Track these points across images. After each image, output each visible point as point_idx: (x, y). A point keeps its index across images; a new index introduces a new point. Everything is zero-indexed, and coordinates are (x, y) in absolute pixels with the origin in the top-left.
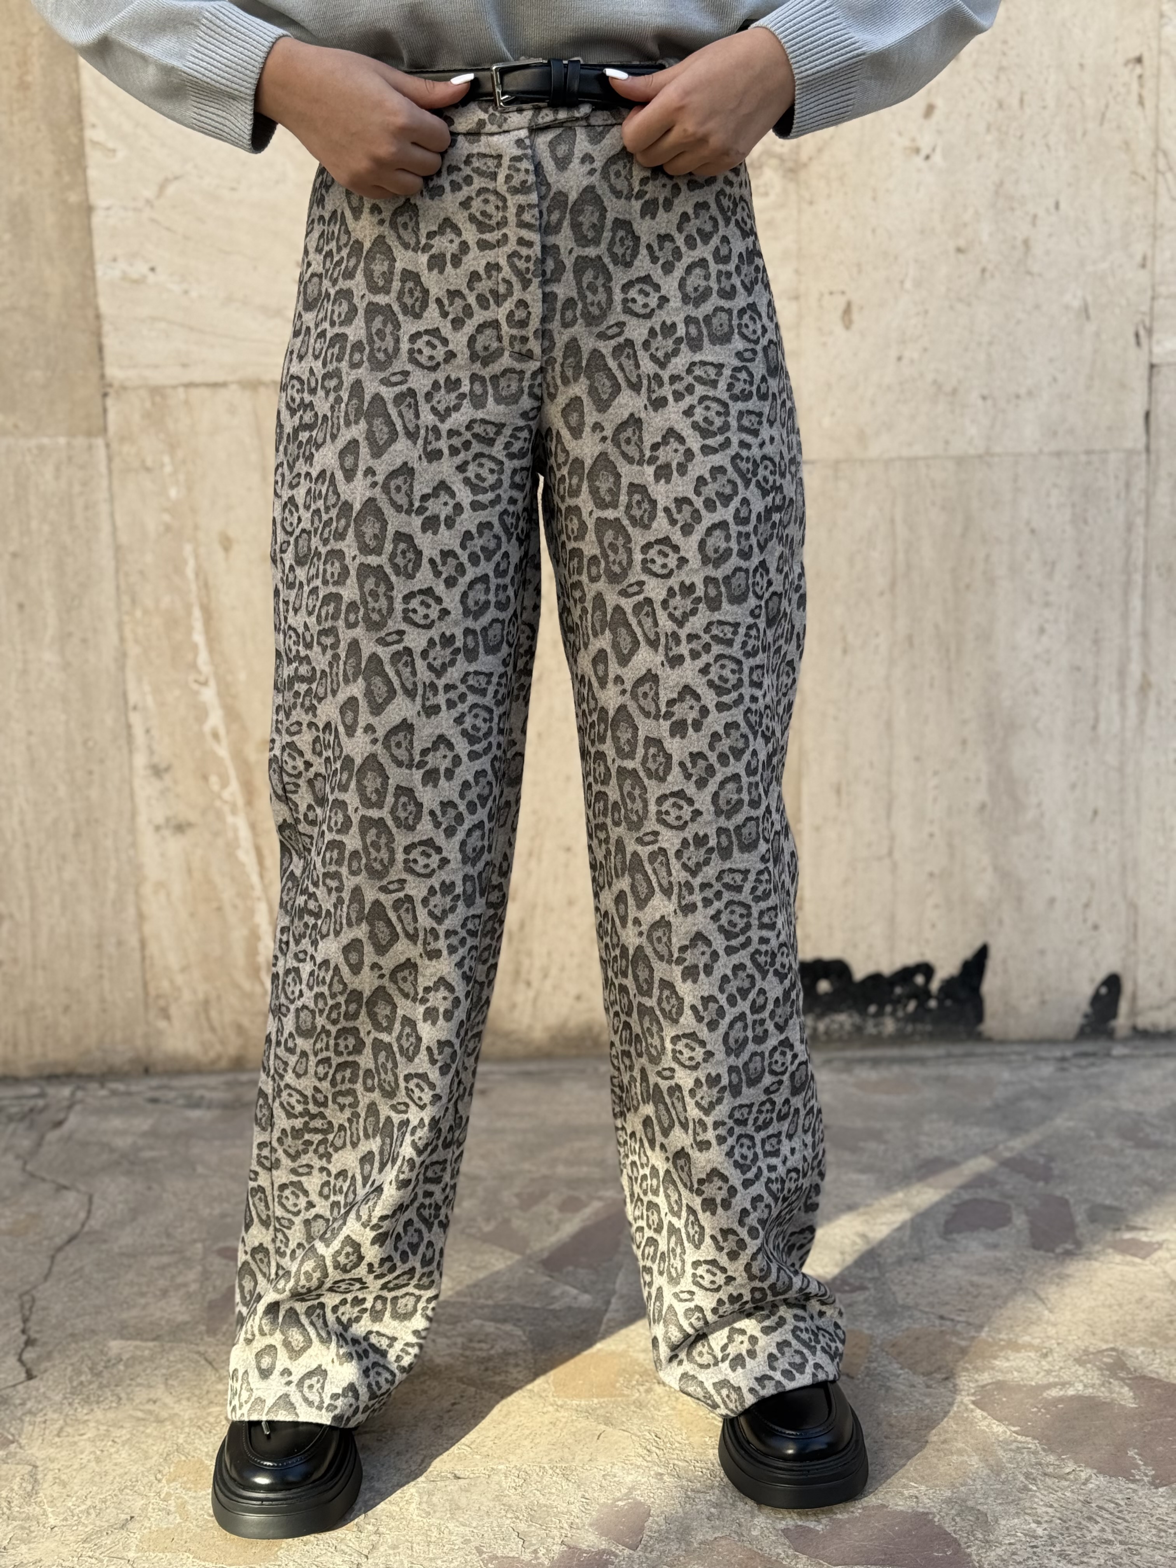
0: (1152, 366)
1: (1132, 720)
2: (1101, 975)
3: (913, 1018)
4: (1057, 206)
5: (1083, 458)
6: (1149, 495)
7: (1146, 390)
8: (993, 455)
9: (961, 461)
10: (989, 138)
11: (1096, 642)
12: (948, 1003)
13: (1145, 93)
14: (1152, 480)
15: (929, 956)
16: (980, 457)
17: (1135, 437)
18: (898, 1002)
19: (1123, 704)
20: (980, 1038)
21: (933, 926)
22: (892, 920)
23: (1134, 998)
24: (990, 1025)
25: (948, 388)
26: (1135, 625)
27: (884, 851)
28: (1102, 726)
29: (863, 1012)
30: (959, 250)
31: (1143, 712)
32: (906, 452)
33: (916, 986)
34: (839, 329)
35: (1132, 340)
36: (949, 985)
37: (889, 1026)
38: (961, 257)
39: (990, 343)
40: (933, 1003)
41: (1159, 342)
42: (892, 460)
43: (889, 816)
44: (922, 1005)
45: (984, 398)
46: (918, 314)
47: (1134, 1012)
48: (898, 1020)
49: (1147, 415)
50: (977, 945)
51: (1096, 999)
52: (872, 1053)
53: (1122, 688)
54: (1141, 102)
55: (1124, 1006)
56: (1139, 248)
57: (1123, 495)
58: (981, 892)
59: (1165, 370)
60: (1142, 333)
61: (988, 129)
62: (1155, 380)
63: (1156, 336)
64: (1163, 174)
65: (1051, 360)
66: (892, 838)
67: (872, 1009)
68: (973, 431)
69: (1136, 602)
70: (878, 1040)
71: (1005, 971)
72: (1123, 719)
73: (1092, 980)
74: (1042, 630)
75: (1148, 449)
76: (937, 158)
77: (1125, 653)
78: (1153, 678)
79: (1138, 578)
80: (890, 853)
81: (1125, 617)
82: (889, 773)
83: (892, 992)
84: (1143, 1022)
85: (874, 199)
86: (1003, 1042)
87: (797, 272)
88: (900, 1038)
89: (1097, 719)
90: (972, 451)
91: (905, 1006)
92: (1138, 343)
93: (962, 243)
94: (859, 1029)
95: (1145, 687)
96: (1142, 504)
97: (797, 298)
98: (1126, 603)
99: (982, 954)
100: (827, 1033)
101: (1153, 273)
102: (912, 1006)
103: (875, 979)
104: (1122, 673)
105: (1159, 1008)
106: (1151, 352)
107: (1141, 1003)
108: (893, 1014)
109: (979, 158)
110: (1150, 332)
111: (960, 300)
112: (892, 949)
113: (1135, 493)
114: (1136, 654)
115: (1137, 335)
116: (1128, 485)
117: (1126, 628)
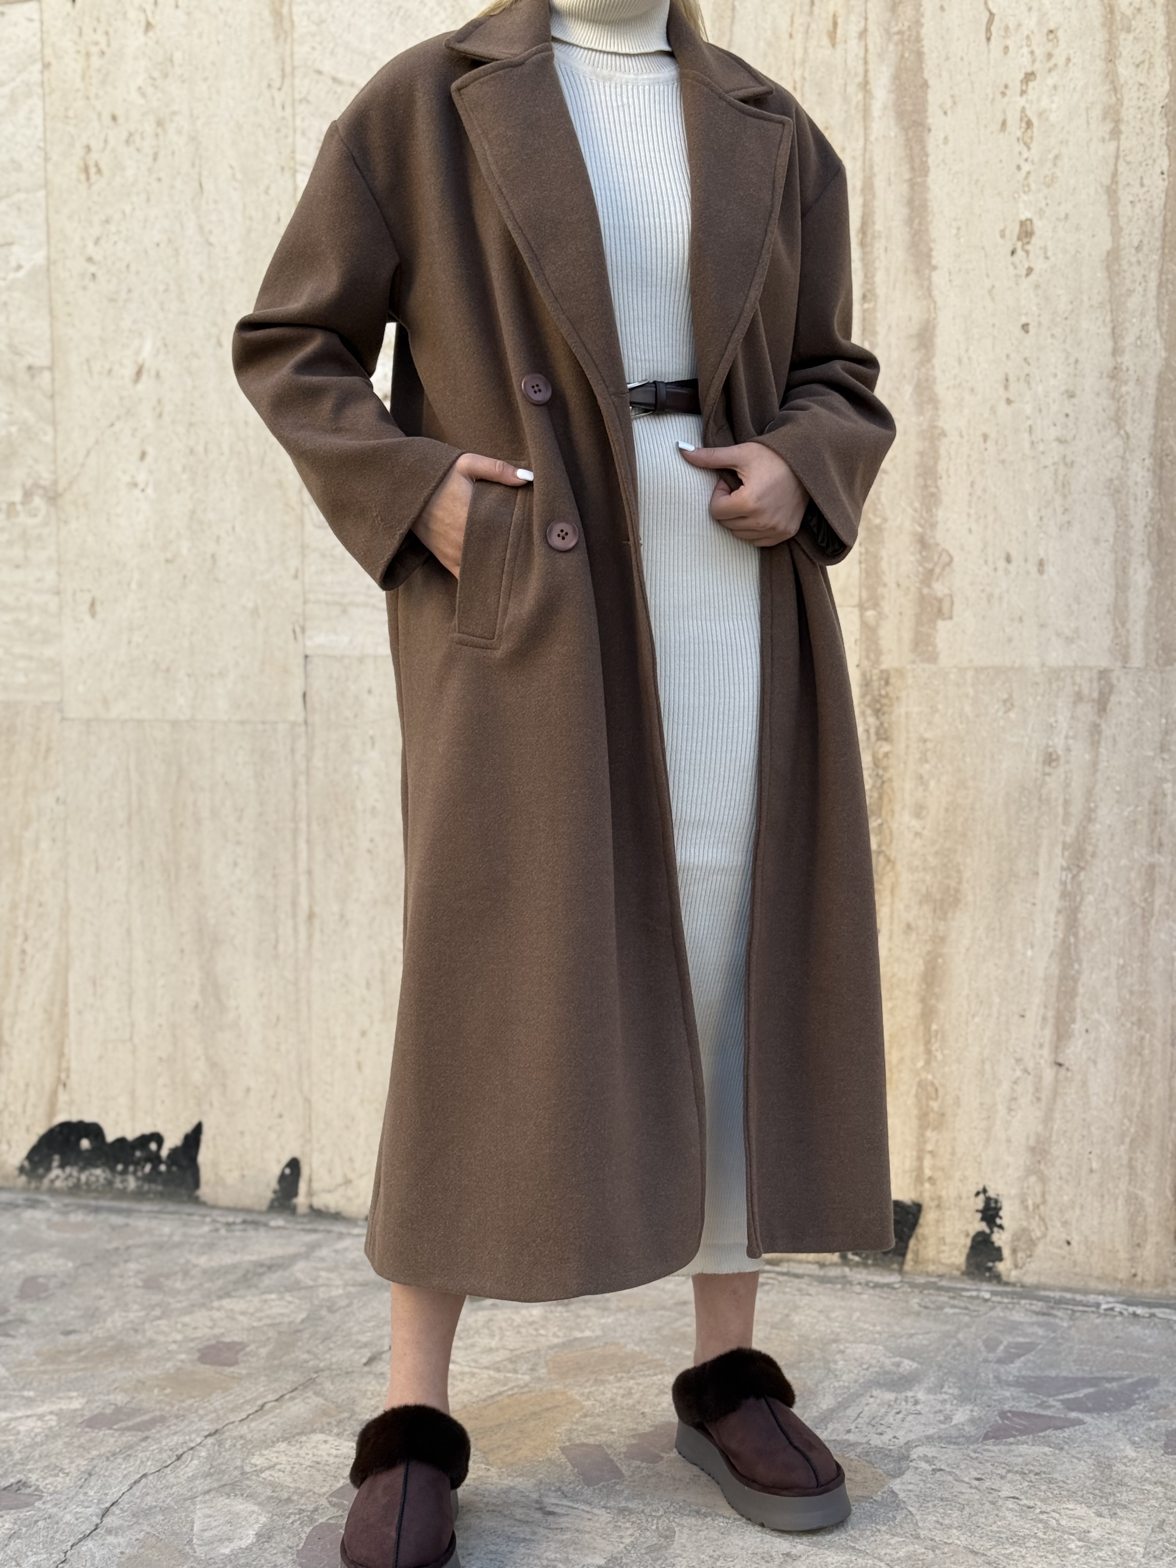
0: (306, 657)
1: (303, 944)
2: (285, 1159)
3: (148, 1179)
4: (233, 529)
5: (260, 727)
6: (308, 759)
7: (303, 675)
8: (196, 721)
9: (175, 724)
10: (185, 477)
11: (274, 876)
12: (174, 1169)
14: (311, 748)
15: (159, 1129)
16: (187, 722)
17: (296, 713)
18: (138, 1163)
19: (295, 930)
20: (196, 1201)
21: (163, 1102)
22: (133, 1095)
23: (310, 1181)
24: (205, 1191)
25: (163, 667)
26: (302, 865)
27: (128, 1036)
28: (281, 947)
29: (113, 1170)
30: (167, 561)
31: (310, 937)
32: (136, 715)
33: (151, 1152)
34: (87, 618)
35: (291, 635)
36: (174, 1152)
37: (132, 1183)
38: (169, 566)
39: (192, 633)
40: (163, 1168)
41: (310, 638)
42: (126, 721)
43: (130, 1008)
44: (155, 1168)
45: (189, 676)
46: (141, 609)
47: (310, 1193)
48: (138, 1179)
49: (304, 695)
50: (195, 1122)
51: (282, 1178)
52: (124, 1205)
53: (294, 916)
55: (303, 1187)
56: (293, 563)
57: (289, 758)
58: (196, 1077)
59: (314, 660)
60: (298, 630)
61: (184, 469)
62: (309, 667)
63: (308, 633)
65: (235, 648)
66: (133, 1025)
67: (120, 1167)
68: (181, 701)
69: (302, 846)
70: (123, 1194)
71: (214, 1146)
72: (296, 941)
73: (279, 1161)
74: (236, 864)
75: (306, 722)
76: (150, 491)
77: (296, 886)
78: (317, 909)
79: (303, 826)
80: (131, 1039)
81: (295, 857)
82: (129, 972)
83: (133, 1155)
84: (319, 1202)
85: (108, 520)
86: (214, 1207)
87: (59, 574)
88: (139, 1195)
89: (277, 941)
90: (182, 717)
91: (143, 1167)
92: (295, 638)
93: (169, 555)
94: (110, 1183)
95: (311, 916)
96: (303, 766)
97: (58, 593)
98: (295, 846)
99: (198, 1130)
100: (87, 1183)
101: (303, 583)
102: (148, 1168)
103: (121, 1141)
104: (294, 904)
105: (330, 1191)
106: (304, 645)
107: (316, 1186)
108: (134, 1173)
109: (179, 491)
110: (303, 630)
111: (169, 599)
112: (133, 1119)
113: (298, 757)
114: (303, 889)
115: (294, 632)
116: (293, 751)
117: (296, 866)
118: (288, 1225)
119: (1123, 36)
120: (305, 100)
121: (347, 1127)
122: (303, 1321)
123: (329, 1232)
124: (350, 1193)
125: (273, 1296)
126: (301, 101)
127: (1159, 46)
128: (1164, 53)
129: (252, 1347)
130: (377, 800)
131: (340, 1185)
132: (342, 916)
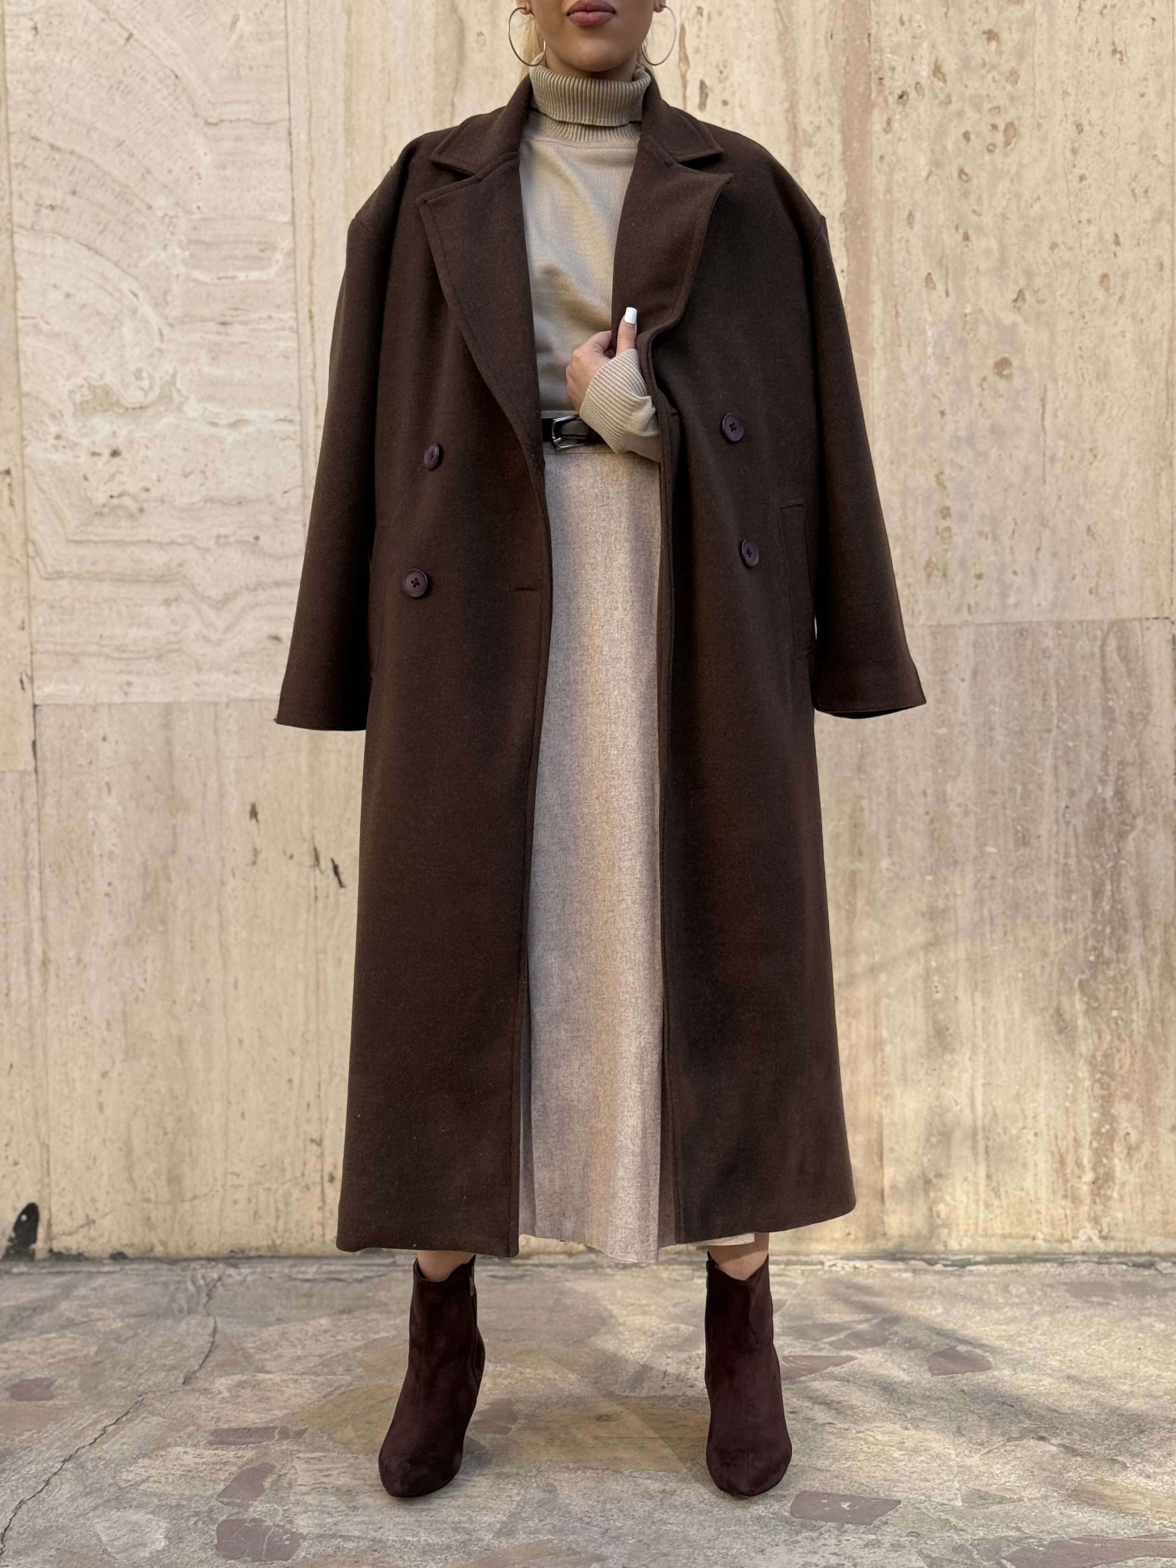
0: (35, 706)
1: (37, 990)
2: (22, 1205)
6: (40, 808)
7: (32, 725)
13: (15, 498)
14: (42, 796)
17: (25, 761)
19: (29, 976)
23: (49, 1225)
26: (35, 912)
28: (13, 994)
31: (45, 983)
35: (19, 685)
41: (39, 688)
47: (50, 1238)
49: (34, 744)
51: (18, 1225)
53: (28, 963)
54: (12, 503)
55: (41, 1232)
56: (19, 615)
57: (19, 807)
59: (45, 709)
60: (25, 680)
62: (37, 716)
63: (37, 683)
64: (33, 558)
69: (35, 893)
72: (30, 988)
73: (15, 1209)
75: (36, 771)
77: (29, 934)
78: (52, 955)
79: (35, 873)
81: (27, 905)
84: (57, 1246)
89: (9, 989)
92: (23, 688)
95: (45, 963)
96: (34, 815)
98: (27, 893)
101: (30, 634)
104: (27, 950)
105: (70, 1234)
106: (33, 695)
107: (55, 1229)
110: (31, 679)
113: (28, 805)
114: (36, 936)
115: (22, 682)
116: (22, 799)
117: (28, 914)
118: (32, 1271)
119: (805, 150)
120: (22, 165)
121: (88, 1168)
122: (97, 1353)
123: (77, 1272)
124: (93, 1233)
125: (53, 1335)
126: (17, 165)
127: (836, 161)
128: (841, 167)
129: (60, 1381)
130: (114, 845)
131: (82, 1226)
132: (79, 960)
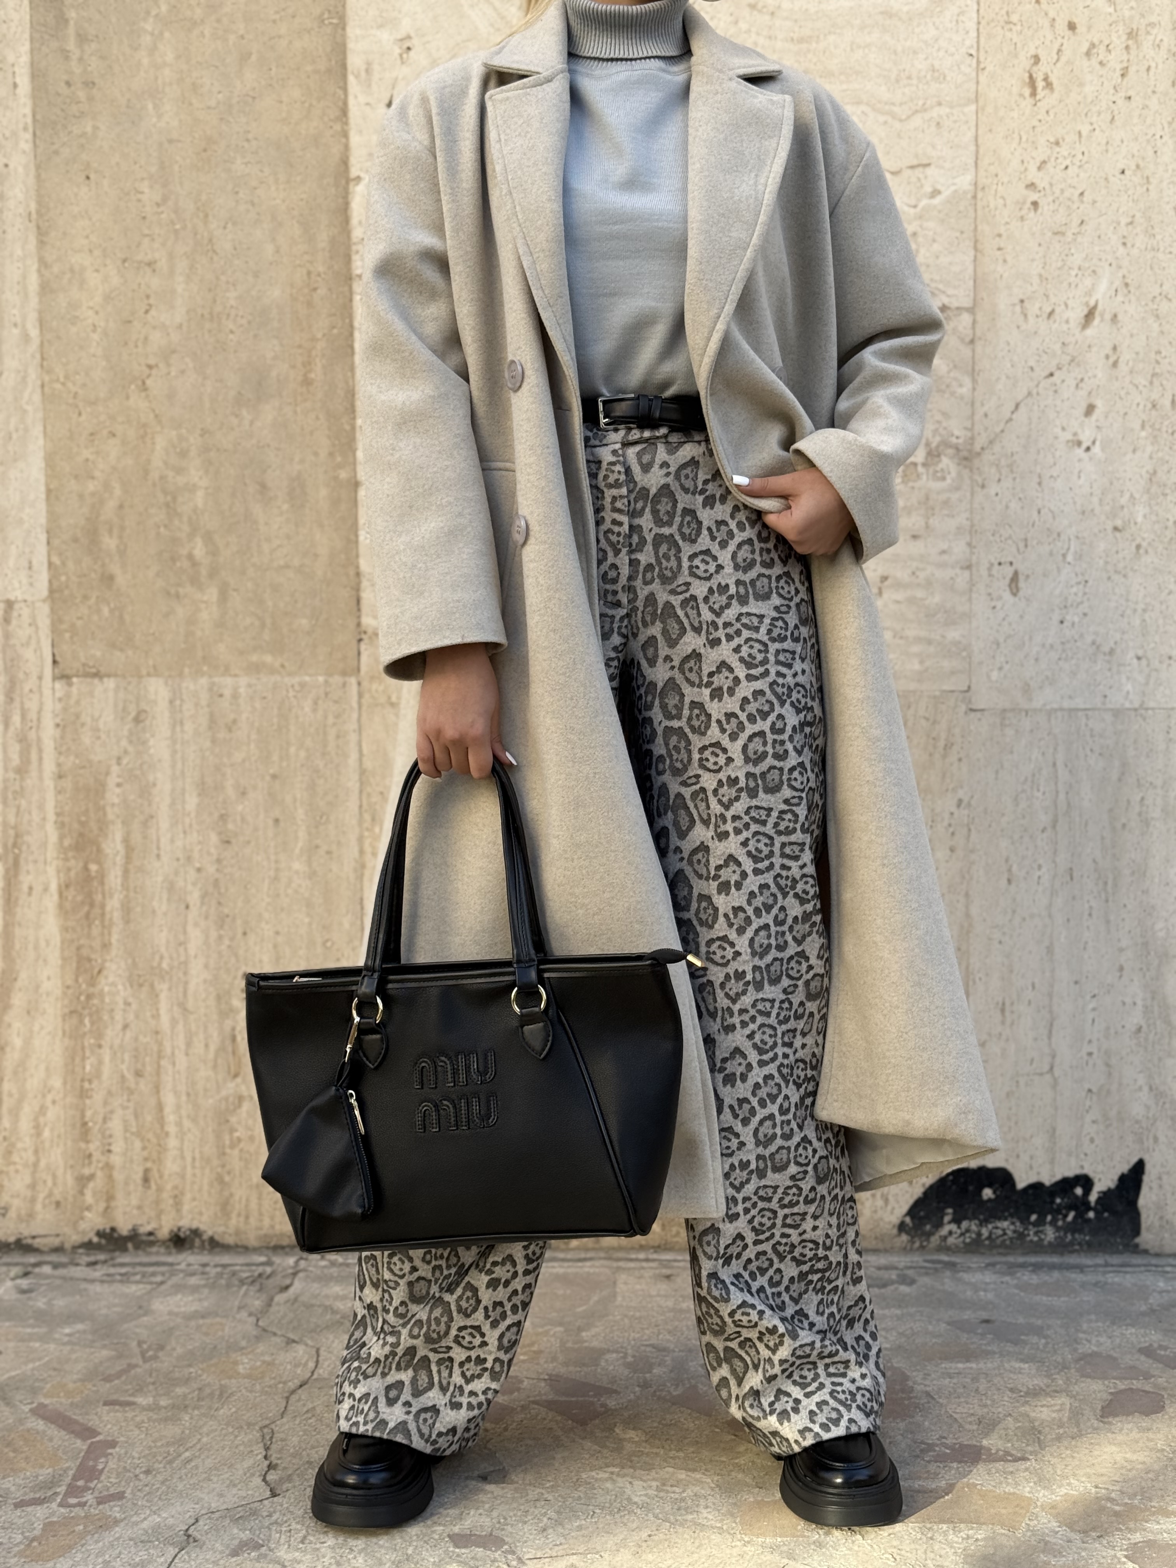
3: (1072, 1228)
8: (1147, 709)
9: (1117, 713)
10: (1143, 434)
12: (1106, 1214)
15: (1088, 1170)
16: (1136, 710)
18: (1057, 1212)
20: (1136, 1250)
21: (1092, 1140)
22: (1052, 1133)
24: (1146, 1238)
25: (1106, 649)
27: (1046, 1068)
29: (1025, 1220)
30: (1116, 529)
32: (1066, 704)
33: (1076, 1197)
34: (1007, 595)
36: (1106, 1196)
37: (1050, 1234)
38: (1118, 534)
39: (1144, 610)
40: (1091, 1214)
42: (1056, 710)
43: (1050, 1035)
44: (1080, 1215)
45: (1139, 658)
46: (1078, 583)
48: (1058, 1229)
50: (1134, 1160)
52: (1033, 1259)
58: (1137, 1110)
61: (1143, 427)
66: (1054, 1057)
67: (1034, 1217)
68: (1129, 687)
70: (1038, 1248)
71: (1161, 1186)
76: (1096, 450)
80: (1051, 1068)
82: (1050, 995)
83: (1053, 1202)
85: (1040, 484)
86: (1157, 1255)
87: (969, 544)
88: (1059, 1247)
90: (1127, 705)
91: (1066, 1216)
93: (1119, 523)
94: (1021, 1236)
97: (969, 567)
99: (1139, 1168)
100: (989, 1238)
102: (1071, 1216)
103: (1037, 1187)
108: (1053, 1223)
109: (1134, 451)
111: (1116, 572)
112: (1052, 1162)
